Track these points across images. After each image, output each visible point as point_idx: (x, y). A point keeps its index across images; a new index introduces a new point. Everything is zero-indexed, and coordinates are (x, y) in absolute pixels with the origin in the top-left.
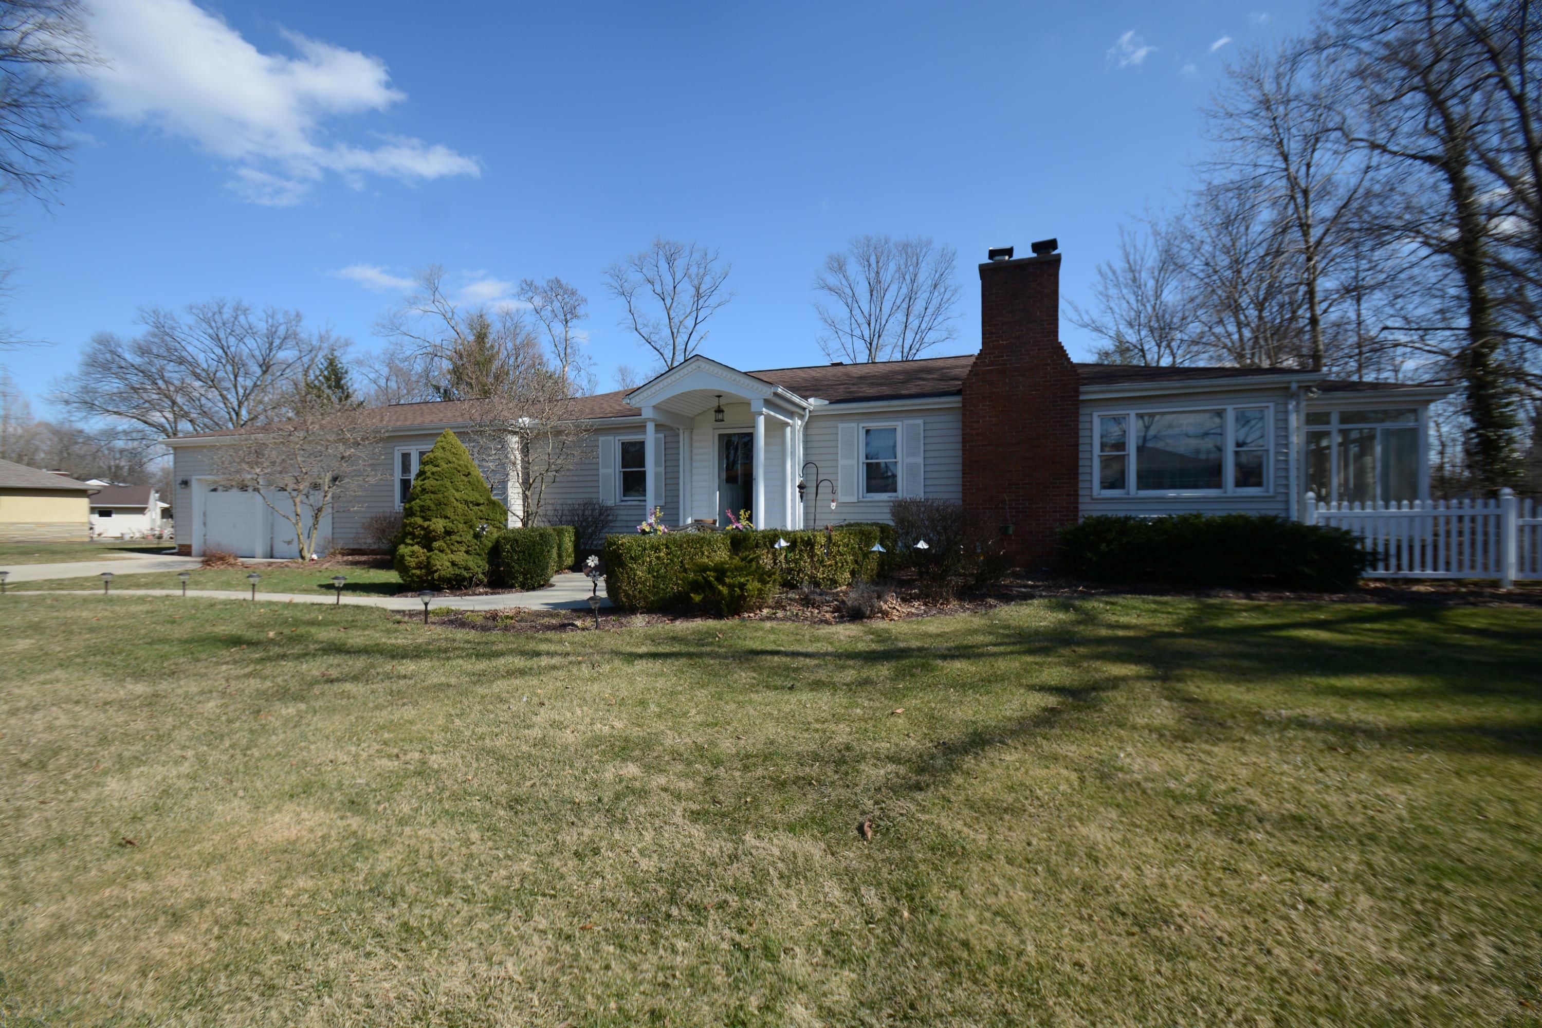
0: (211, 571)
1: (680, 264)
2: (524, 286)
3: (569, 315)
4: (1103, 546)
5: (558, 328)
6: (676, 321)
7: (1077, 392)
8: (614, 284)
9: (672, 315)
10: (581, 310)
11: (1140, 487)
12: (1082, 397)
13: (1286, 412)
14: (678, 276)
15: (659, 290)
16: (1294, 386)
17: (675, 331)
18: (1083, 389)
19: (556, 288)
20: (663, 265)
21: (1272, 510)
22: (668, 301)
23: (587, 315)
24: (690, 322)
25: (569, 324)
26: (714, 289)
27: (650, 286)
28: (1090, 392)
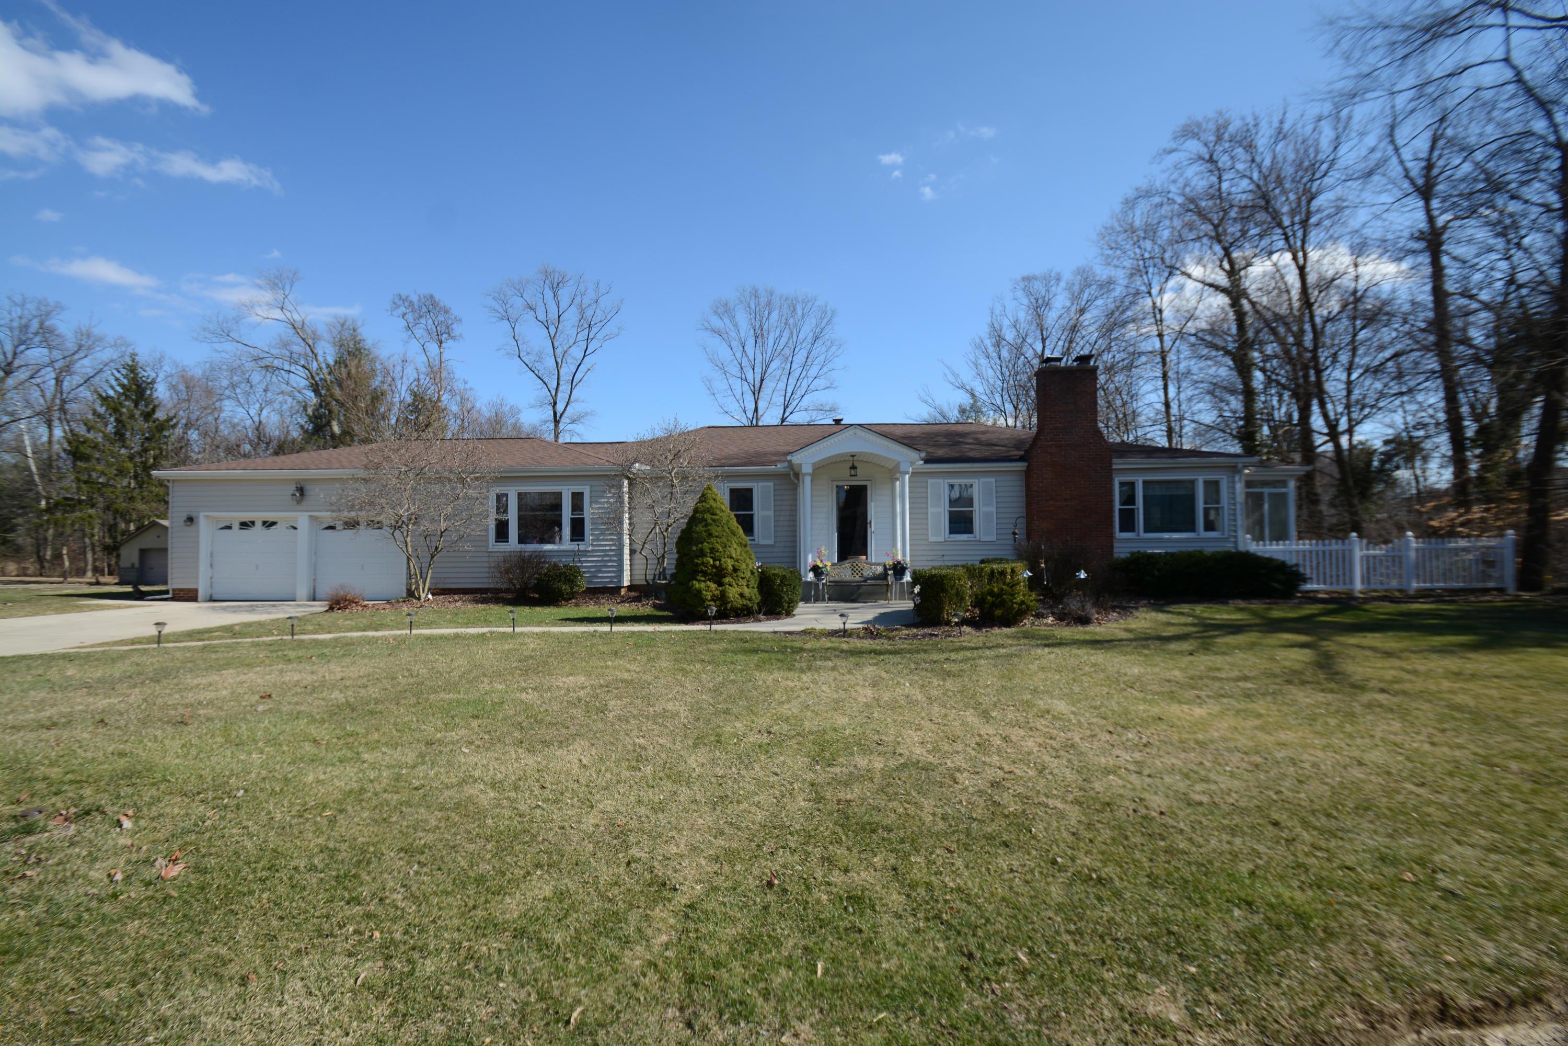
0: (337, 614)
1: (565, 294)
2: (397, 300)
3: (442, 334)
4: (1156, 573)
5: (433, 348)
6: (559, 351)
7: (1111, 464)
8: (497, 307)
9: (556, 344)
10: (457, 329)
11: (1146, 531)
12: (1114, 467)
13: (1234, 482)
14: (563, 306)
15: (542, 317)
16: (1240, 465)
17: (559, 360)
18: (1115, 461)
19: (431, 306)
20: (549, 294)
21: (1229, 547)
22: (552, 330)
23: (461, 335)
24: (577, 352)
25: (444, 345)
26: (605, 322)
27: (532, 313)
28: (1117, 464)
